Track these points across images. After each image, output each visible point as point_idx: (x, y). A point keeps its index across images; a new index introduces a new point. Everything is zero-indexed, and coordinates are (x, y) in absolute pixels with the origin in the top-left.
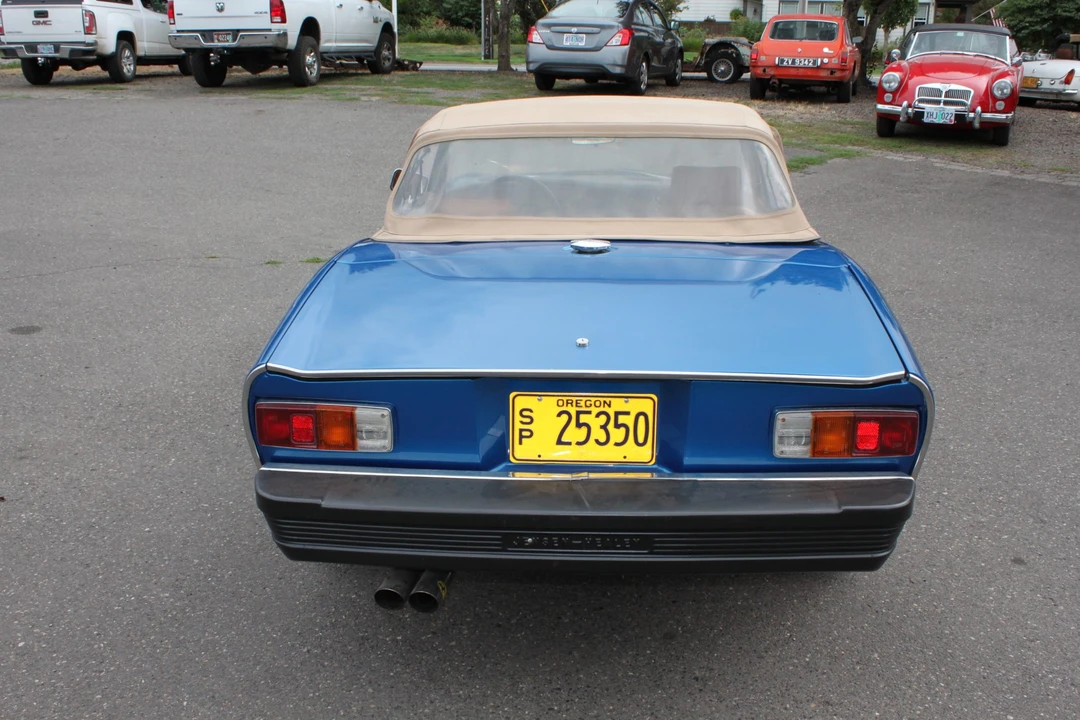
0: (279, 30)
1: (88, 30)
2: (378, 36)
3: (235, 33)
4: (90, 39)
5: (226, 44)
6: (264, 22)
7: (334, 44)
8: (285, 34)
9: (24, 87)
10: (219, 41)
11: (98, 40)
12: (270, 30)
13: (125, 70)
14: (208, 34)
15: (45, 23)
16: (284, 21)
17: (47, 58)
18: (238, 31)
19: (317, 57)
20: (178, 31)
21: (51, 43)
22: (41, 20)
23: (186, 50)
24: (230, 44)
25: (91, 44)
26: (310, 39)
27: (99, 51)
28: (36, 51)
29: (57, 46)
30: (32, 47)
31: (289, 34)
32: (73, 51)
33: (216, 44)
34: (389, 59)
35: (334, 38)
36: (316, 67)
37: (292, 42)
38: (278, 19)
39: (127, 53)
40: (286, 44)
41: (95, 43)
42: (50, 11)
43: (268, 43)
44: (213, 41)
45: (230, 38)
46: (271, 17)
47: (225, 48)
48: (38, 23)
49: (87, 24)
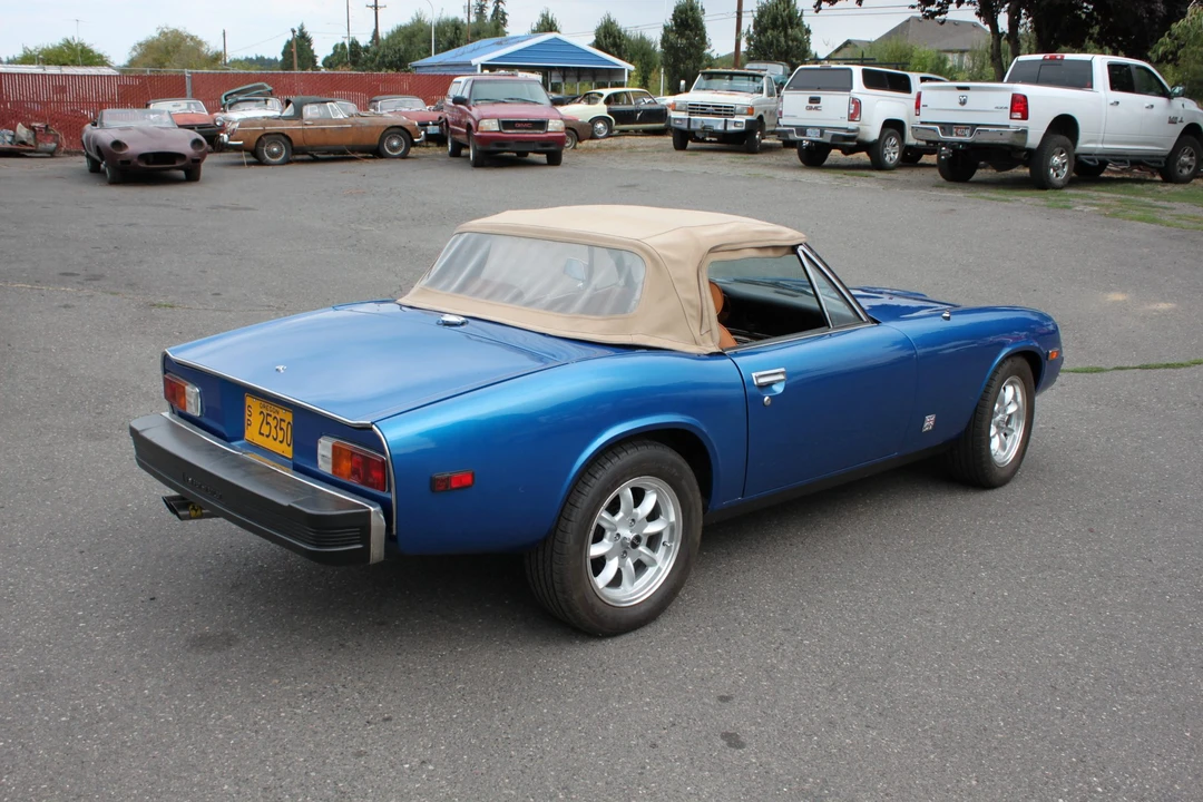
0: (1018, 127)
1: (852, 118)
2: (1176, 139)
3: (973, 126)
4: (852, 125)
5: (963, 138)
6: (1003, 118)
7: (1100, 146)
8: (1024, 132)
9: (795, 167)
10: (957, 135)
11: (861, 127)
12: (1008, 126)
13: (887, 159)
14: (947, 127)
15: (816, 108)
16: (1025, 117)
17: (812, 141)
18: (978, 125)
19: (1069, 161)
20: (922, 123)
21: (818, 127)
22: (814, 105)
23: (928, 142)
24: (967, 139)
25: (853, 131)
26: (1063, 139)
27: (860, 137)
28: (805, 134)
29: (822, 130)
30: (802, 130)
31: (1030, 132)
32: (834, 136)
33: (954, 138)
34: (1189, 167)
35: (1101, 139)
36: (1066, 169)
37: (1034, 140)
38: (1018, 115)
39: (894, 141)
40: (1026, 142)
41: (858, 130)
42: (822, 96)
43: (1004, 140)
44: (951, 135)
45: (968, 132)
46: (1011, 111)
47: (961, 143)
48: (811, 108)
49: (852, 111)
